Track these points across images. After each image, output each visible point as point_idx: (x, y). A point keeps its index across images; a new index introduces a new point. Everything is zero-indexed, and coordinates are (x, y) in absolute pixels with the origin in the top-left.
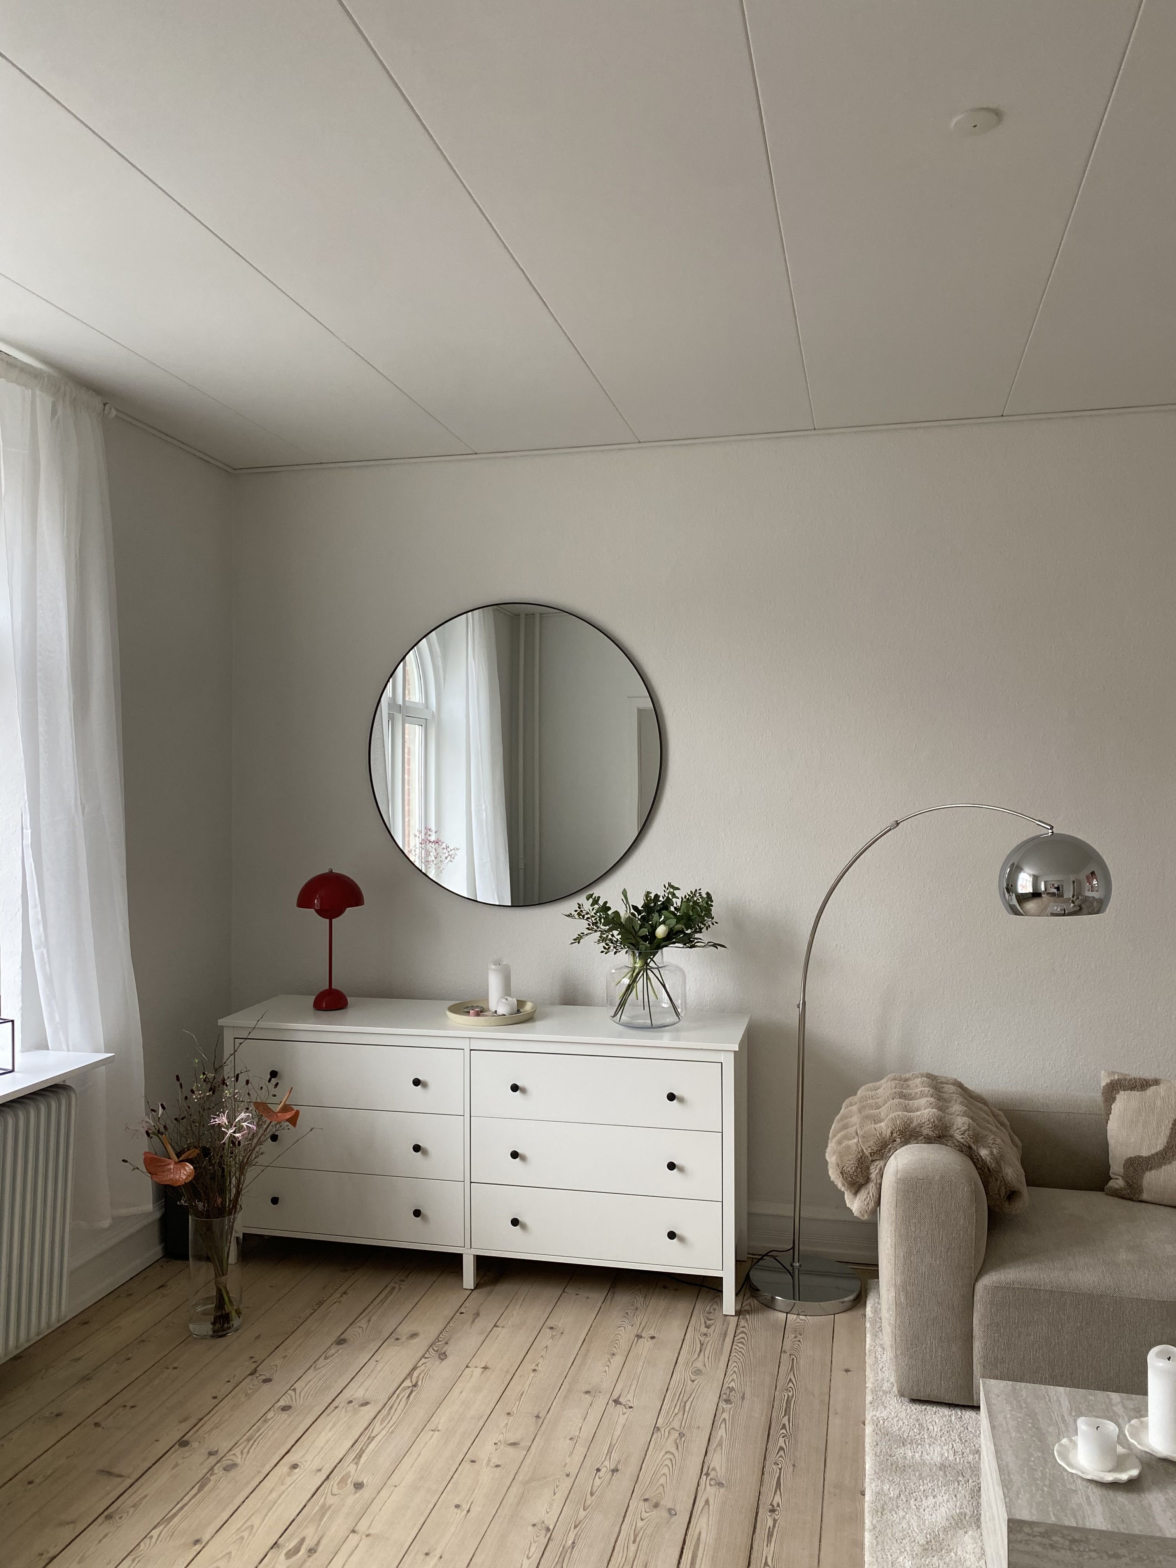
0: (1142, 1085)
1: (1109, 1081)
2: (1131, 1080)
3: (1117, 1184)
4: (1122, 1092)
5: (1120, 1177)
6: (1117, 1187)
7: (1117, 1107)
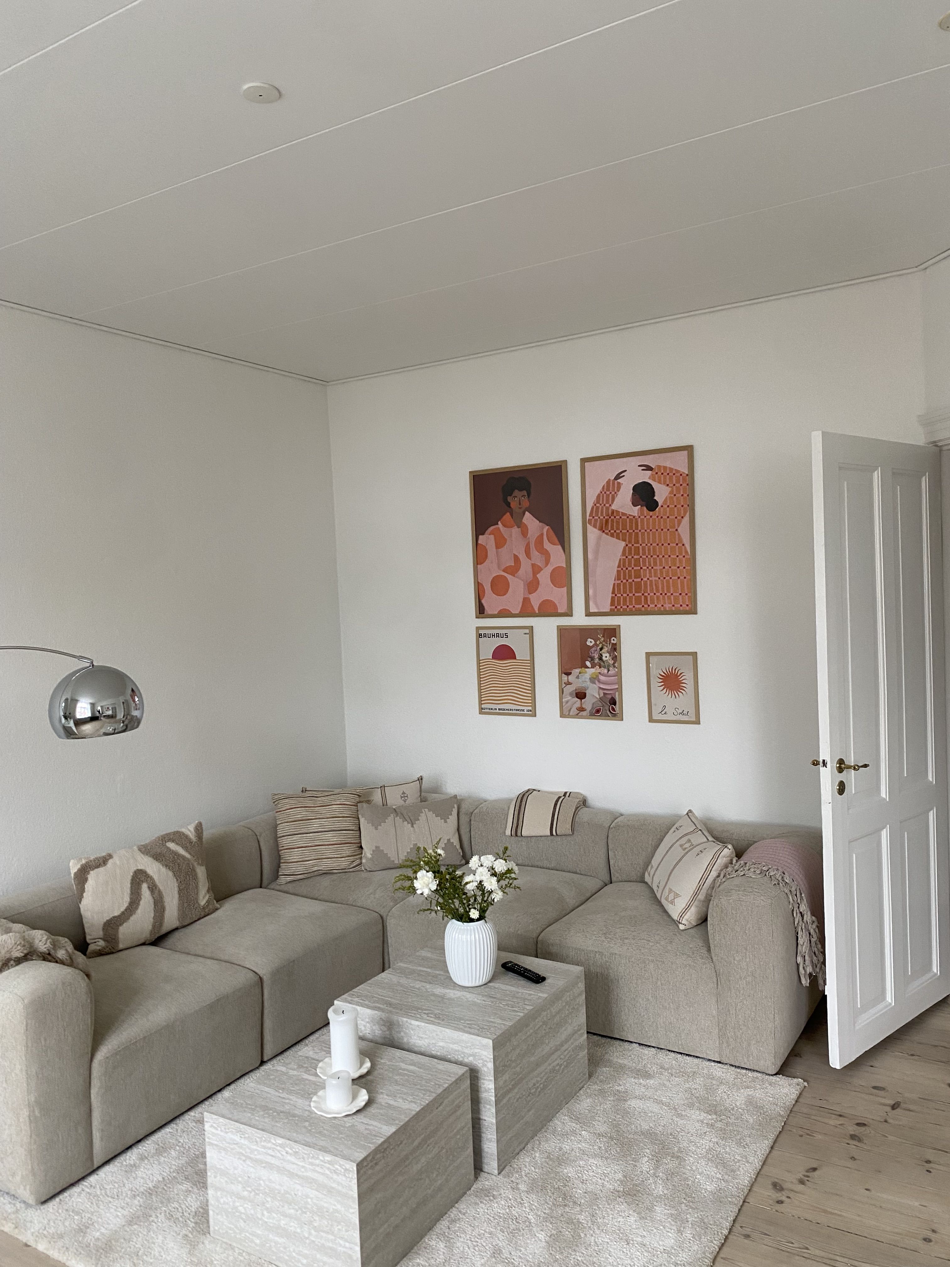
0: (103, 861)
1: (79, 866)
2: (94, 861)
3: (98, 945)
4: (91, 872)
5: (99, 940)
6: (98, 948)
7: (89, 886)
